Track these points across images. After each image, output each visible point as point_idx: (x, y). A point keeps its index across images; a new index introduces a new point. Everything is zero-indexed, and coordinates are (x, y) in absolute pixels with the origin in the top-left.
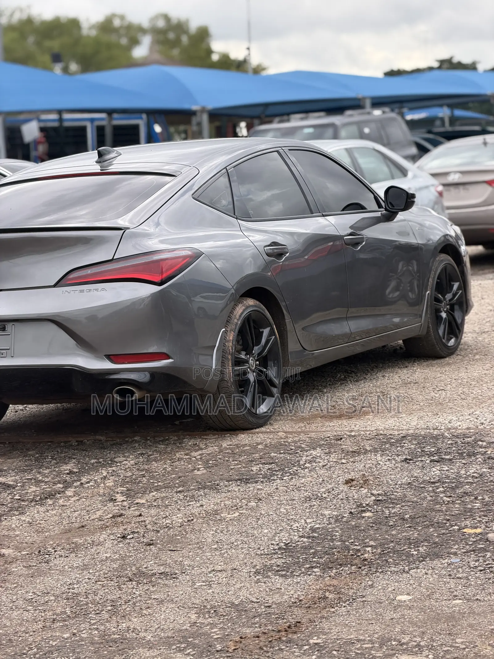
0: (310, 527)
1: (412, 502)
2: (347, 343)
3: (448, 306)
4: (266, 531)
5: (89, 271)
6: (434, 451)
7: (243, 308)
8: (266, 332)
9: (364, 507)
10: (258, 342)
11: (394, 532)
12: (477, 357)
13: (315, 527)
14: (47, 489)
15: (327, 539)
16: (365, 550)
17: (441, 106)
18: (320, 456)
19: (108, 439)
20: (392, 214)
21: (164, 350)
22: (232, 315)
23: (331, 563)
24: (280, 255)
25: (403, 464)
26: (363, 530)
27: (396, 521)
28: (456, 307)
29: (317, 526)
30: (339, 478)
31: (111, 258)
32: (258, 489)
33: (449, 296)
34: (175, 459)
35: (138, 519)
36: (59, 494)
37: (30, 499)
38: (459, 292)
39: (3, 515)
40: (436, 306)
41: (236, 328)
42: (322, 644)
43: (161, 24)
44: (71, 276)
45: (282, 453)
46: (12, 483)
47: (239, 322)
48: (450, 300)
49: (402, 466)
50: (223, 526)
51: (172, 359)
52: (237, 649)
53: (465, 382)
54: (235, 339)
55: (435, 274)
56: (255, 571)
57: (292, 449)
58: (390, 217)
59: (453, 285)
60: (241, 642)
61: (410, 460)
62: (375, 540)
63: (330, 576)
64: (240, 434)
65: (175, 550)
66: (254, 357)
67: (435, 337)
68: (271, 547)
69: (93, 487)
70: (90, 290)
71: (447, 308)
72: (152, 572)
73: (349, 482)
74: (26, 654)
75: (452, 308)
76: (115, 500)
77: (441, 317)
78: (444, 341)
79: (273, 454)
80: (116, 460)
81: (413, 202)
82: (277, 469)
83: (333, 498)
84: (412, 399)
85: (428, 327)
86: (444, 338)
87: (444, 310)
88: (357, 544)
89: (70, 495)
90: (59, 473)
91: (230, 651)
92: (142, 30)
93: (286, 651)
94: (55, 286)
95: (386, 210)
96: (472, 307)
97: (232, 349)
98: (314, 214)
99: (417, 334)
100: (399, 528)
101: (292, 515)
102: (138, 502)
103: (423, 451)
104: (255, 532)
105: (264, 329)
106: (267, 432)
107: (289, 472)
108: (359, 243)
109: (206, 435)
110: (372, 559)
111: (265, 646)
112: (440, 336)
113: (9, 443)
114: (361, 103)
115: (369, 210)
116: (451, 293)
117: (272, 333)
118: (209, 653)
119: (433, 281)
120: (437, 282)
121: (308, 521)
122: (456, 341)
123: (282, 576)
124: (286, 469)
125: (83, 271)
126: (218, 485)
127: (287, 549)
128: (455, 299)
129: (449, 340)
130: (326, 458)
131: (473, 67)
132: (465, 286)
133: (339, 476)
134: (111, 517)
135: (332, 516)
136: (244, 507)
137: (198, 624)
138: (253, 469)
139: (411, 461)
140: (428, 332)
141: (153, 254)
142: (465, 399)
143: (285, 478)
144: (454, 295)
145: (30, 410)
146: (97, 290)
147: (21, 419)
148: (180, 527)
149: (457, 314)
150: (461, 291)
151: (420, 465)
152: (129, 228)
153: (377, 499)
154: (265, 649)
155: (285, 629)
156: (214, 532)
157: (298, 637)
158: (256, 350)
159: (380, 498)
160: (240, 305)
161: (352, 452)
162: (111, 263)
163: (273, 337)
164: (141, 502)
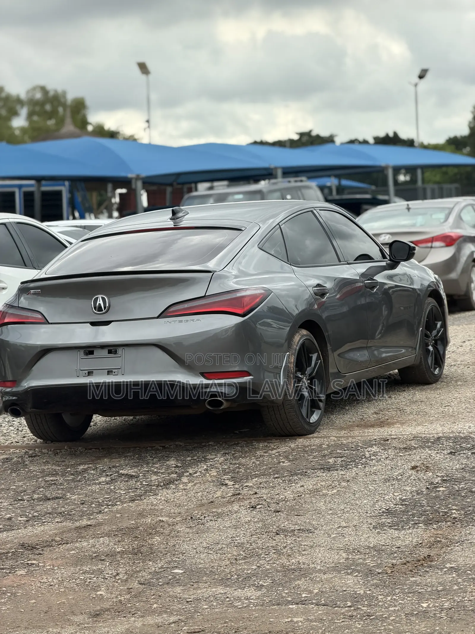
0: (399, 498)
1: (472, 480)
2: (367, 368)
3: (433, 341)
4: (365, 501)
5: (186, 305)
6: (470, 447)
7: (300, 336)
8: (314, 357)
9: (435, 484)
10: (310, 365)
11: (468, 500)
12: (459, 383)
13: (403, 498)
14: (167, 478)
15: (417, 505)
16: (452, 512)
17: (329, 176)
18: (379, 452)
19: (186, 444)
20: (394, 263)
21: (245, 369)
22: (292, 342)
23: (429, 521)
24: (323, 295)
25: (450, 455)
26: (443, 499)
27: (466, 493)
28: (439, 342)
29: (404, 497)
30: (404, 466)
31: (204, 295)
32: (342, 474)
33: (434, 332)
34: (257, 456)
35: (255, 496)
36: (177, 481)
37: (156, 484)
38: (441, 330)
39: (142, 495)
40: (426, 340)
41: (295, 353)
42: (456, 568)
43: (38, 96)
44: (172, 309)
45: (346, 450)
46: (134, 474)
47: (298, 348)
48: (435, 336)
49: (450, 457)
50: (328, 499)
51: (252, 376)
52: (393, 571)
53: (464, 400)
54: (295, 361)
55: (425, 314)
56: (372, 526)
57: (353, 447)
58: (393, 265)
59: (437, 323)
60: (394, 567)
61: (454, 453)
62: (456, 505)
63: (434, 529)
64: (298, 439)
65: (299, 515)
66: (306, 377)
67: (425, 366)
68: (377, 512)
69: (201, 477)
70: (187, 321)
71: (433, 343)
72: (291, 529)
73: (413, 468)
74: (230, 579)
75: (436, 343)
76: (227, 484)
77: (429, 350)
78: (432, 370)
79: (338, 451)
80: (207, 457)
81: (414, 253)
82: (349, 461)
83: (407, 479)
84: (426, 413)
85: (421, 358)
86: (432, 368)
87: (431, 344)
88: (444, 508)
89: (186, 481)
90: (168, 467)
91: (389, 573)
92: (19, 101)
93: (431, 572)
94: (158, 317)
95: (390, 260)
96: (450, 342)
97: (293, 369)
98: (342, 263)
99: (412, 363)
100: (471, 497)
101: (381, 491)
102: (247, 485)
103: (461, 447)
104: (357, 502)
105: (313, 354)
106: (320, 437)
107: (360, 463)
108: (374, 287)
109: (268, 440)
110: (460, 518)
111: (413, 569)
112: (429, 366)
113: (102, 448)
114: (274, 173)
115: (376, 260)
116: (436, 331)
117: (318, 358)
118: (373, 575)
119: (424, 320)
120: (426, 321)
121: (396, 494)
122: (439, 371)
123: (395, 529)
124: (357, 461)
125: (181, 306)
126: (306, 473)
127: (389, 512)
128: (439, 335)
129: (435, 369)
130: (385, 453)
131: (330, 140)
132: (444, 326)
133: (403, 465)
134: (232, 496)
135: (413, 491)
136: (338, 486)
137: (351, 559)
138: (329, 461)
139: (456, 454)
140: (421, 362)
141: (235, 292)
142: (470, 412)
143: (359, 467)
144: (438, 332)
145: (101, 426)
146: (193, 320)
147: (99, 432)
148: (294, 500)
149: (440, 347)
150: (443, 329)
151: (465, 456)
152: (216, 271)
153: (443, 479)
154: (414, 571)
155: (423, 559)
156: (324, 503)
157: (435, 564)
158: (309, 370)
159: (445, 478)
160: (297, 334)
161: (404, 448)
162: (204, 299)
163: (320, 361)
164: (250, 485)
